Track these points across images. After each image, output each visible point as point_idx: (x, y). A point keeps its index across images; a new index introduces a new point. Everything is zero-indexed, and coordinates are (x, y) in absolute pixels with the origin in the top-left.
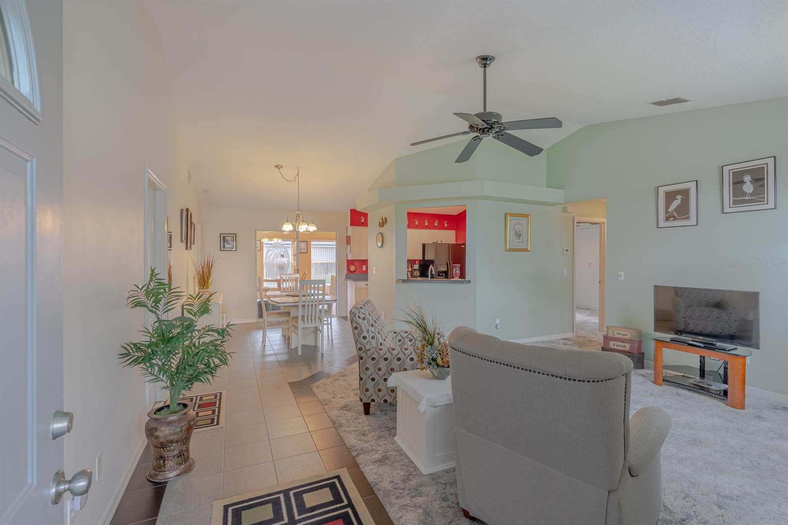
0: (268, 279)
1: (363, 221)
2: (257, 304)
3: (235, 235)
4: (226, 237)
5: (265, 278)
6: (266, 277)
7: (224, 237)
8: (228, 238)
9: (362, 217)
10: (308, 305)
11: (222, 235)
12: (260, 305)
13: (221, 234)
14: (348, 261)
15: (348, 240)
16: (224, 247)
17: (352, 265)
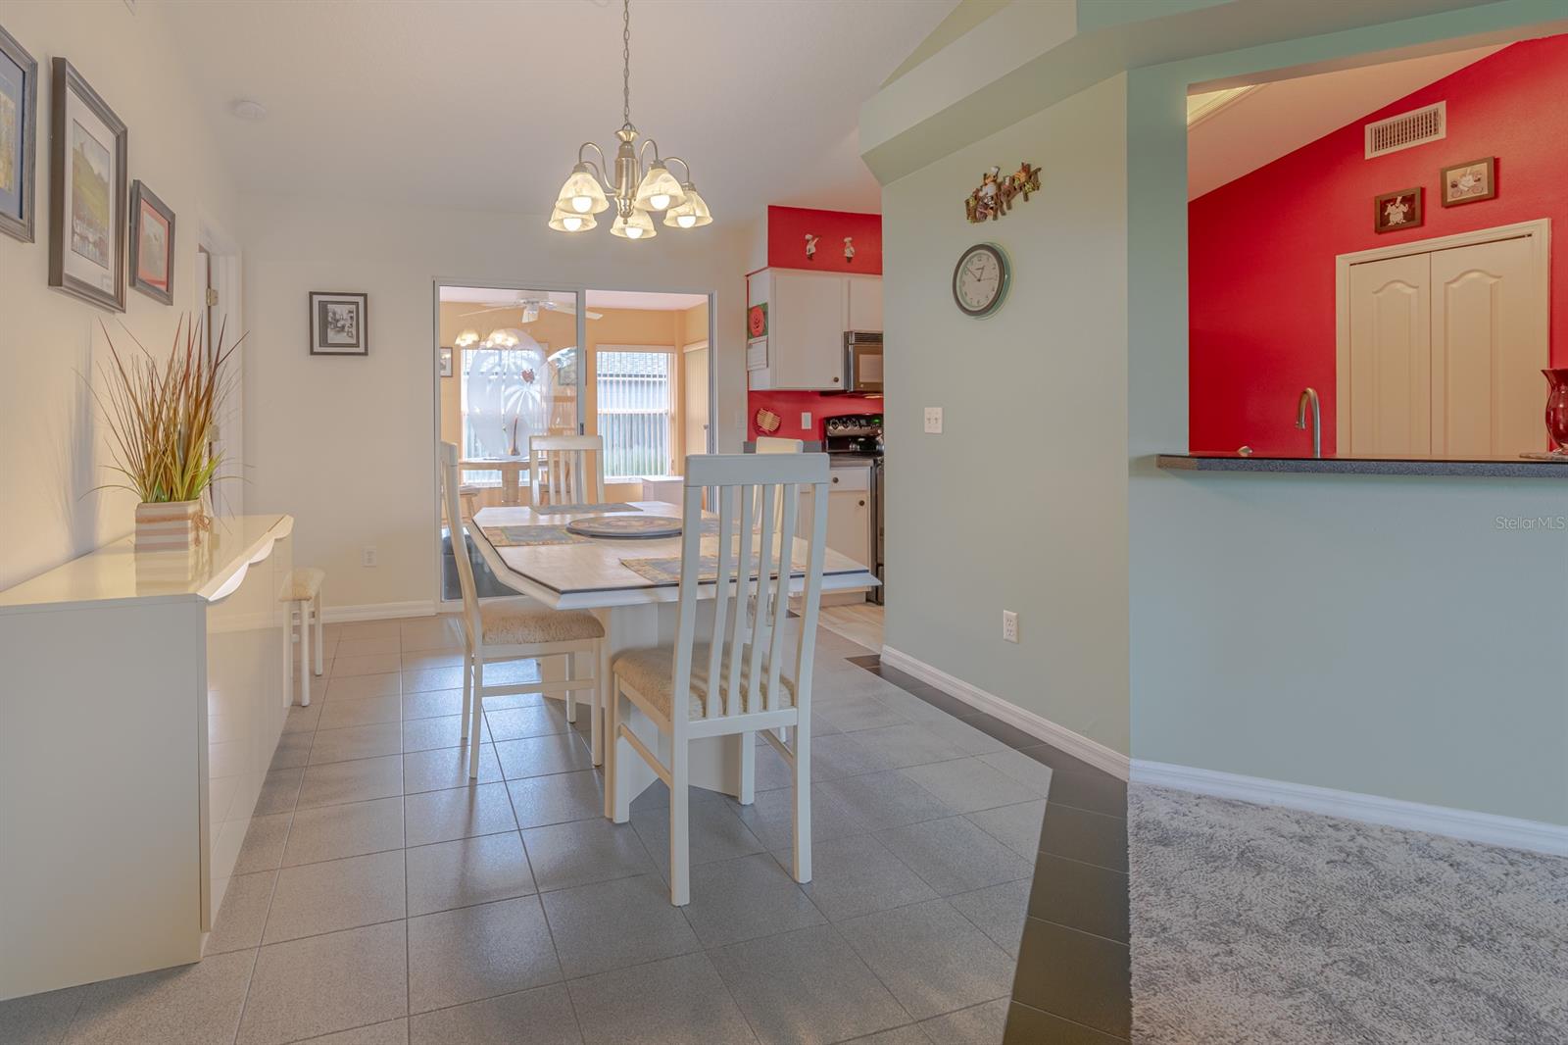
0: (473, 460)
1: (813, 250)
2: (440, 549)
3: (361, 300)
4: (329, 306)
5: (465, 459)
6: (469, 456)
7: (323, 306)
8: (338, 308)
9: (809, 237)
10: (732, 601)
11: (316, 299)
12: (449, 550)
13: (312, 294)
14: (752, 395)
15: (756, 322)
16: (324, 341)
17: (767, 409)
